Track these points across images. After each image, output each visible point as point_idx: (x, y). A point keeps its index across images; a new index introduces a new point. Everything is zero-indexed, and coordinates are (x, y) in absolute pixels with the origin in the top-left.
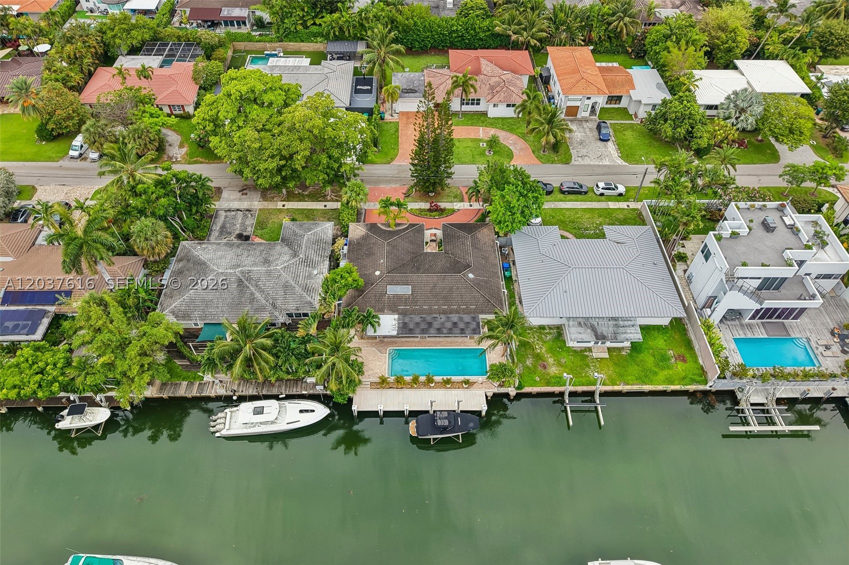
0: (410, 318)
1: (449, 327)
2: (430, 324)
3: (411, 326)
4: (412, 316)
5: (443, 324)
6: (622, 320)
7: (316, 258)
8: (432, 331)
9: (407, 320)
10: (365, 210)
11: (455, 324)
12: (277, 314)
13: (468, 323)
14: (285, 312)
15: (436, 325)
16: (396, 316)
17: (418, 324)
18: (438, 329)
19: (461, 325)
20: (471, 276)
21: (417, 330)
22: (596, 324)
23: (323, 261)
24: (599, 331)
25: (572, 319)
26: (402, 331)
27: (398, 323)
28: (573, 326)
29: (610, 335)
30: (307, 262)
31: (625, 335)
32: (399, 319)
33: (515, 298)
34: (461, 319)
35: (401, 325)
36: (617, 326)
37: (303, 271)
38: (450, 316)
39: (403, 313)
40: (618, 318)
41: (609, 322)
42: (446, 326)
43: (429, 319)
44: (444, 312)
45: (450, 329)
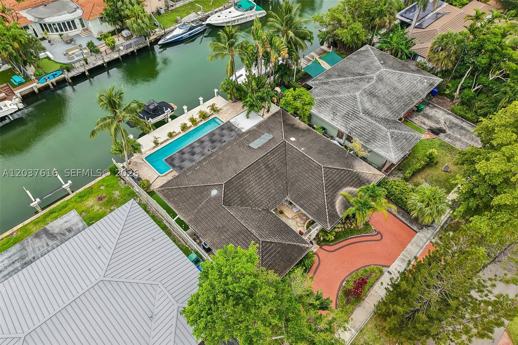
0: (233, 136)
1: (196, 149)
2: (213, 141)
3: (225, 132)
4: (233, 138)
5: (203, 148)
6: (16, 269)
7: (352, 124)
8: (207, 138)
9: (233, 133)
10: (417, 232)
11: (193, 154)
12: (317, 82)
13: (183, 161)
14: (314, 87)
15: (208, 144)
16: (244, 131)
17: (223, 136)
18: (202, 142)
19: (186, 156)
20: (214, 192)
21: (218, 132)
22: (51, 243)
23: (346, 128)
24: (44, 238)
25: (81, 229)
26: (227, 125)
27: (237, 128)
28: (77, 224)
29: (30, 242)
30: (352, 115)
31: (10, 254)
32: (240, 130)
34: (192, 161)
35: (234, 128)
36: (22, 258)
37: (344, 109)
38: (203, 157)
39: (240, 135)
40: (23, 268)
41: (33, 256)
42: (199, 148)
43: (218, 145)
44: (211, 155)
45: (193, 148)
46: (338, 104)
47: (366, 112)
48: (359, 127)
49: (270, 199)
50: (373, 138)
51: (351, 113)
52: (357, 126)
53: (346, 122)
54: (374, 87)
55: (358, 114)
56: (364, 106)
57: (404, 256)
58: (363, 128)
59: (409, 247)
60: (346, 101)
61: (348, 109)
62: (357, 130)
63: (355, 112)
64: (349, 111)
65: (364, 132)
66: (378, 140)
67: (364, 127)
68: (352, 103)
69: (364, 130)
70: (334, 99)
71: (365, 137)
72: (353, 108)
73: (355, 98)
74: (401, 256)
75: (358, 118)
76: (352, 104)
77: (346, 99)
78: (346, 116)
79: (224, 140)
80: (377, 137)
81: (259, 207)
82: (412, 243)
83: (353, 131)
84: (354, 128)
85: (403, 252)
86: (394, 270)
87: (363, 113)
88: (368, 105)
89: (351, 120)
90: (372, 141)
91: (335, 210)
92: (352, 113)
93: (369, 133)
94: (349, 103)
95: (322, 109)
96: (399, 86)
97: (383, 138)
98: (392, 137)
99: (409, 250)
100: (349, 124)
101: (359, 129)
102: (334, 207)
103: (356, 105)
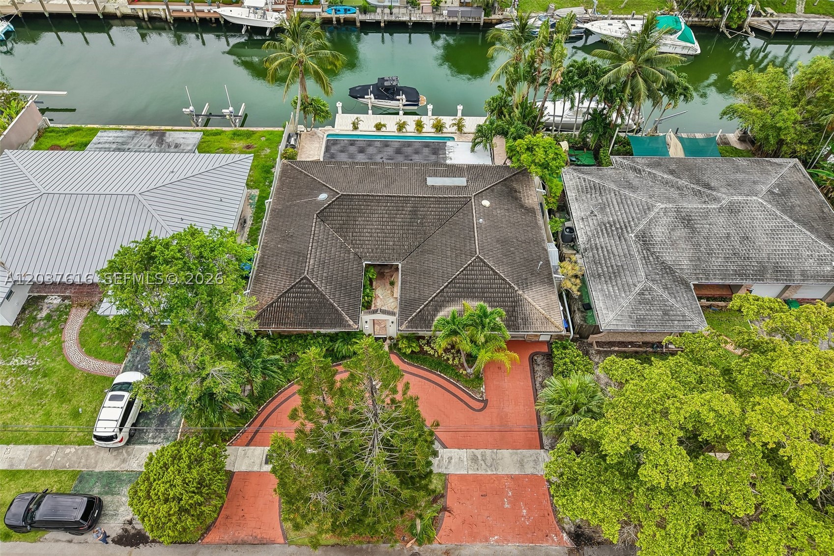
0: (428, 160)
1: (371, 148)
2: (398, 152)
3: (425, 150)
4: (425, 162)
5: (380, 152)
6: (109, 148)
7: (603, 240)
8: (396, 145)
9: (433, 158)
12: (627, 163)
13: (342, 151)
14: (613, 166)
15: (390, 151)
16: (448, 162)
17: (417, 153)
18: (387, 146)
19: (353, 149)
20: (323, 196)
22: (153, 146)
23: (589, 240)
24: (155, 140)
25: (185, 151)
26: (438, 145)
27: (445, 154)
28: (187, 145)
30: (617, 229)
32: (445, 158)
33: (251, 228)
34: (351, 156)
35: (440, 152)
36: (122, 143)
37: (616, 214)
38: (366, 160)
39: (439, 163)
40: (112, 151)
41: (131, 147)
42: (375, 149)
43: (400, 158)
44: (376, 164)
45: (370, 145)
46: (615, 203)
47: (645, 240)
48: (607, 250)
49: (377, 249)
50: (610, 277)
51: (619, 226)
52: (606, 247)
53: (598, 233)
54: (706, 214)
55: (627, 232)
56: (651, 229)
57: (482, 456)
58: (612, 255)
59: (506, 453)
60: (631, 207)
61: (620, 217)
62: (600, 251)
63: (626, 227)
64: (619, 222)
65: (606, 262)
66: (614, 283)
67: (614, 255)
68: (636, 213)
69: (610, 258)
70: (617, 193)
71: (600, 269)
72: (629, 222)
73: (649, 208)
74: (478, 452)
75: (619, 238)
76: (634, 215)
77: (634, 203)
78: (608, 225)
79: (413, 158)
80: (618, 279)
81: (354, 248)
82: (517, 454)
83: (592, 249)
84: (599, 247)
85: (488, 452)
86: (446, 457)
87: (636, 236)
88: (659, 233)
89: (608, 234)
90: (603, 279)
91: (435, 315)
92: (621, 226)
93: (612, 266)
94: (632, 210)
95: (584, 198)
96: (761, 239)
97: (626, 285)
98: (641, 294)
99: (500, 456)
100: (599, 238)
101: (606, 253)
102: (437, 310)
103: (639, 220)
